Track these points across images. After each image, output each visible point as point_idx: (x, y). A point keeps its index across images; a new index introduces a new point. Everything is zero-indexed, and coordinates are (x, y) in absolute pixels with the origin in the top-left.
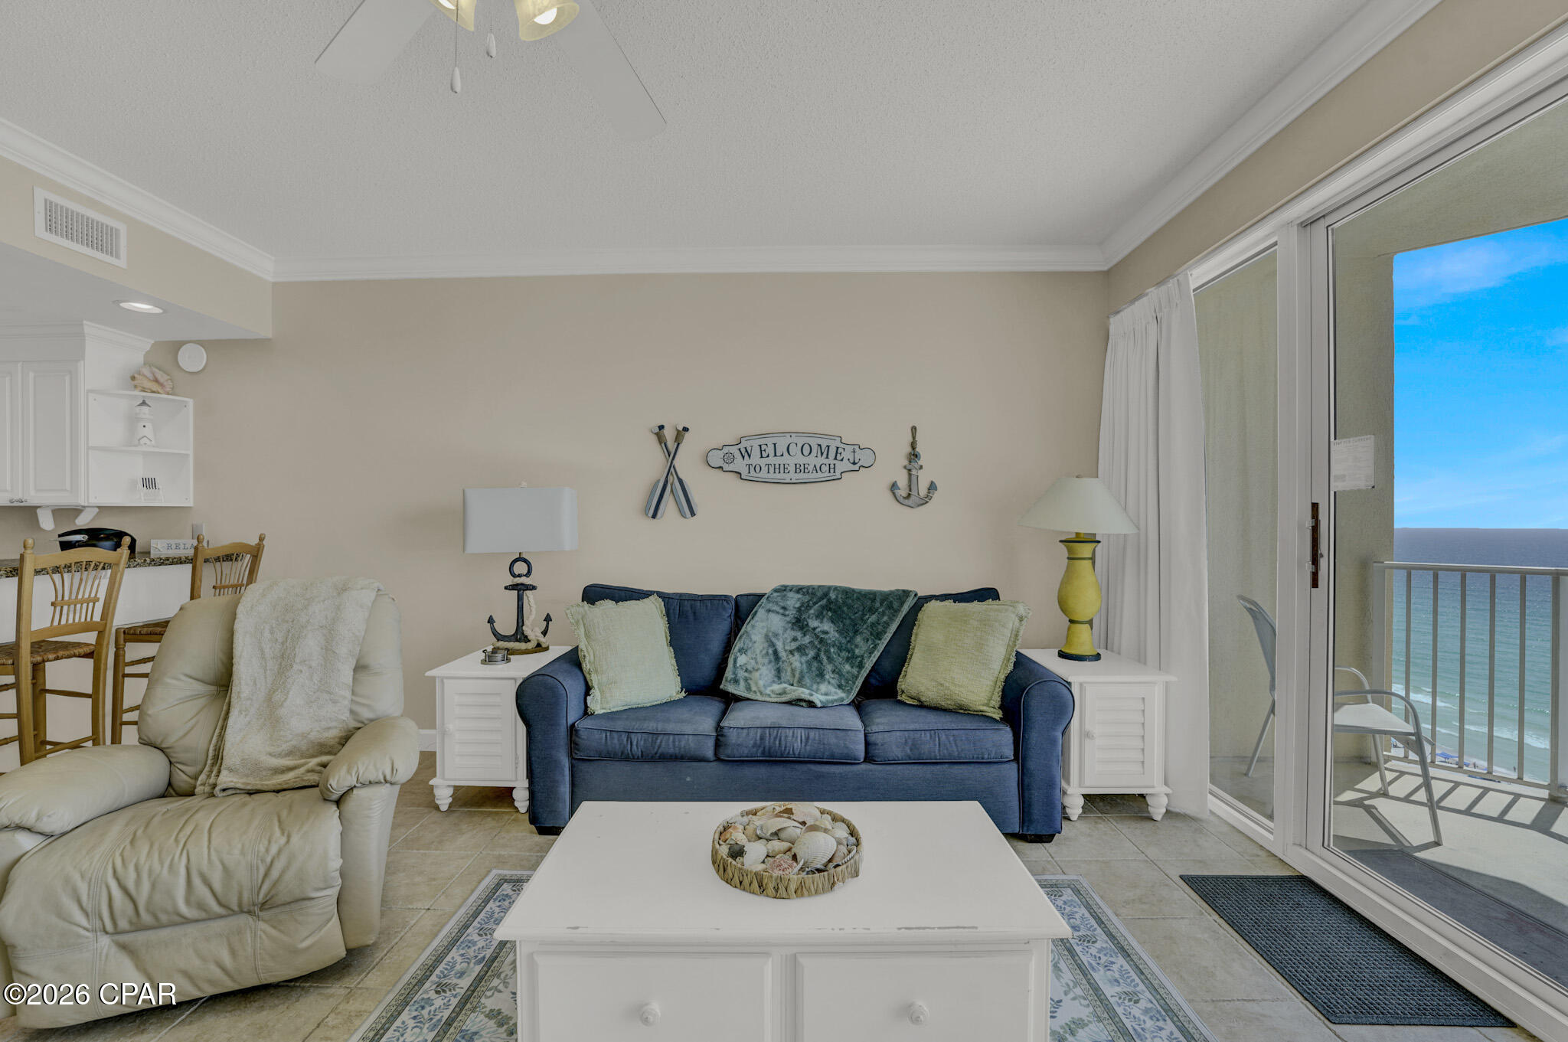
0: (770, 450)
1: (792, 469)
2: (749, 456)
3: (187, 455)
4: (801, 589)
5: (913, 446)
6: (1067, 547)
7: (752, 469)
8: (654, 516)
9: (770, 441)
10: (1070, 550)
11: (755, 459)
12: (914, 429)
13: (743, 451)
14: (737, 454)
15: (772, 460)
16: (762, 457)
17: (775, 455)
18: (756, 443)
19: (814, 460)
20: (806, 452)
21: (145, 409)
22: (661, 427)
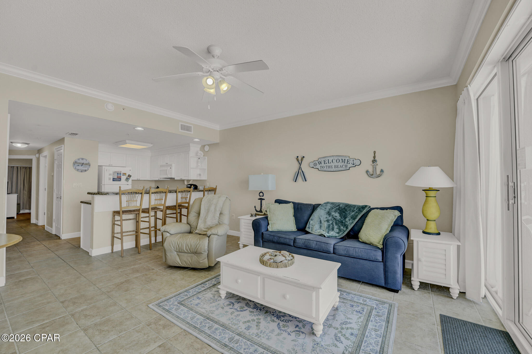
0: (327, 162)
1: (334, 167)
2: (321, 164)
3: (206, 169)
4: (332, 203)
5: (374, 157)
6: (425, 192)
7: (322, 167)
8: (295, 181)
9: (327, 159)
10: (426, 194)
11: (323, 164)
12: (375, 152)
13: (319, 162)
14: (318, 163)
15: (328, 164)
16: (325, 164)
17: (329, 163)
18: (323, 160)
19: (340, 164)
20: (338, 162)
21: (199, 159)
22: (298, 157)
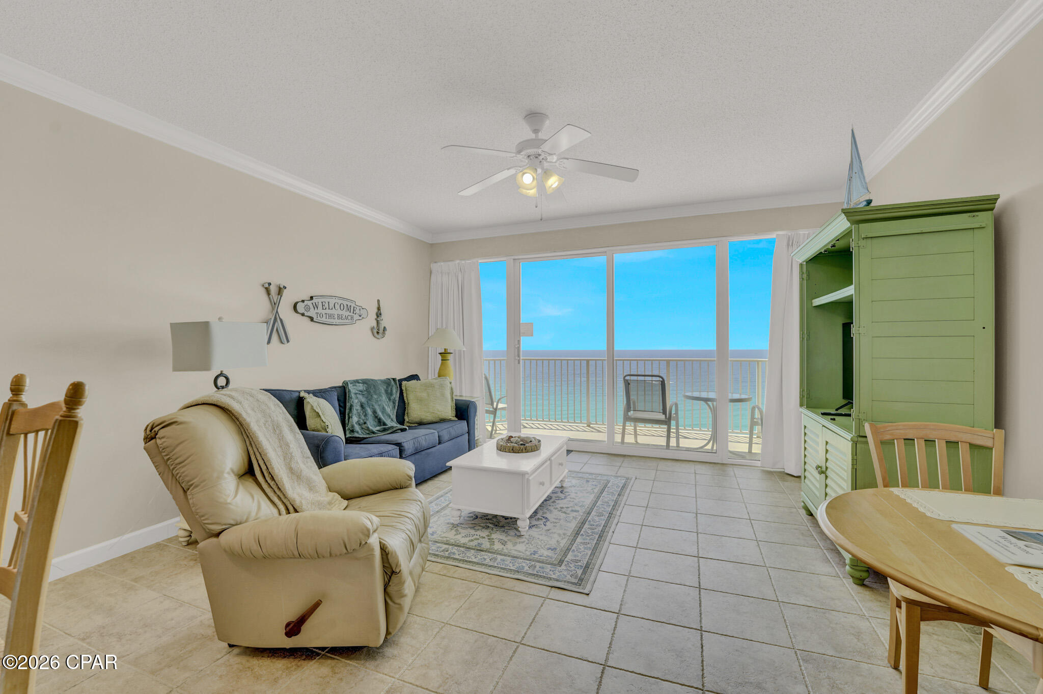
0: (327, 305)
1: (336, 317)
2: (317, 308)
5: (379, 309)
6: (441, 356)
7: (319, 316)
8: (268, 344)
9: (327, 300)
11: (320, 310)
12: (378, 301)
13: (314, 304)
14: (311, 306)
15: (328, 311)
16: (323, 309)
17: (329, 309)
18: (320, 300)
19: (345, 313)
20: (342, 308)
22: (270, 284)
